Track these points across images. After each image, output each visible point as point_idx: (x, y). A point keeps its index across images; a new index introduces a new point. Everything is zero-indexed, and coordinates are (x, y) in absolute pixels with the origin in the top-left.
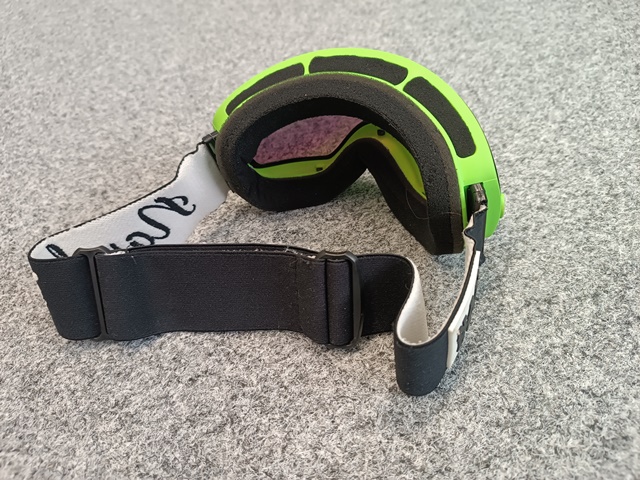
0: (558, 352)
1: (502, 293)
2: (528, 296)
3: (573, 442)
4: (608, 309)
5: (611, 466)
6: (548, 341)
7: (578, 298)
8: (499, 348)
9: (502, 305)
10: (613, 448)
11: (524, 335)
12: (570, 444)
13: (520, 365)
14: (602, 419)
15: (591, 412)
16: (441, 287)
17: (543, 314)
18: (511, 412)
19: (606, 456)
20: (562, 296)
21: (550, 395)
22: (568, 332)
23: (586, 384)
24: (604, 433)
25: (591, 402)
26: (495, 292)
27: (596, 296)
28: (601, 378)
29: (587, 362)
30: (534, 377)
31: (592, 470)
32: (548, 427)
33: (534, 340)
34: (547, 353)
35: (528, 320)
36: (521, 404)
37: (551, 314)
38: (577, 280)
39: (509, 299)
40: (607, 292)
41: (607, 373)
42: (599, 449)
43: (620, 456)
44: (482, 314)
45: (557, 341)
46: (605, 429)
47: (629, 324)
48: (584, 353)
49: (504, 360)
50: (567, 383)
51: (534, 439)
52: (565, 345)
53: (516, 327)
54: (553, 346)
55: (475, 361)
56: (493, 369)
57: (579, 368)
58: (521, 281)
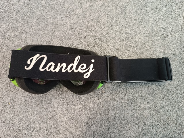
0: (157, 20)
1: (147, 7)
2: (152, 7)
3: (159, 38)
4: (168, 9)
5: (165, 41)
6: (156, 18)
7: (162, 7)
8: (146, 21)
9: (147, 10)
10: (165, 38)
11: (151, 17)
12: (158, 38)
13: (150, 24)
14: (164, 33)
15: (162, 32)
16: (133, 7)
17: (155, 11)
18: (148, 34)
19: (164, 39)
20: (159, 6)
21: (155, 29)
22: (160, 15)
23: (162, 26)
24: (164, 35)
25: (163, 30)
26: (145, 7)
27: (166, 5)
28: (165, 25)
29: (163, 22)
30: (153, 26)
31: (162, 42)
32: (155, 35)
33: (153, 18)
34: (155, 21)
35: (152, 14)
36: (150, 32)
37: (157, 11)
38: (163, 2)
39: (148, 9)
40: (168, 4)
41: (166, 23)
42: (163, 38)
43: (166, 39)
44: (142, 13)
45: (157, 18)
46: (165, 34)
47: (172, 12)
48: (162, 20)
49: (147, 23)
50: (159, 26)
51: (152, 38)
52: (159, 18)
53: (149, 15)
54: (157, 19)
55: (141, 24)
56: (145, 26)
57: (161, 23)
58: (151, 4)
